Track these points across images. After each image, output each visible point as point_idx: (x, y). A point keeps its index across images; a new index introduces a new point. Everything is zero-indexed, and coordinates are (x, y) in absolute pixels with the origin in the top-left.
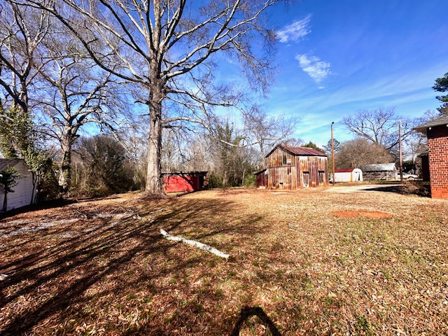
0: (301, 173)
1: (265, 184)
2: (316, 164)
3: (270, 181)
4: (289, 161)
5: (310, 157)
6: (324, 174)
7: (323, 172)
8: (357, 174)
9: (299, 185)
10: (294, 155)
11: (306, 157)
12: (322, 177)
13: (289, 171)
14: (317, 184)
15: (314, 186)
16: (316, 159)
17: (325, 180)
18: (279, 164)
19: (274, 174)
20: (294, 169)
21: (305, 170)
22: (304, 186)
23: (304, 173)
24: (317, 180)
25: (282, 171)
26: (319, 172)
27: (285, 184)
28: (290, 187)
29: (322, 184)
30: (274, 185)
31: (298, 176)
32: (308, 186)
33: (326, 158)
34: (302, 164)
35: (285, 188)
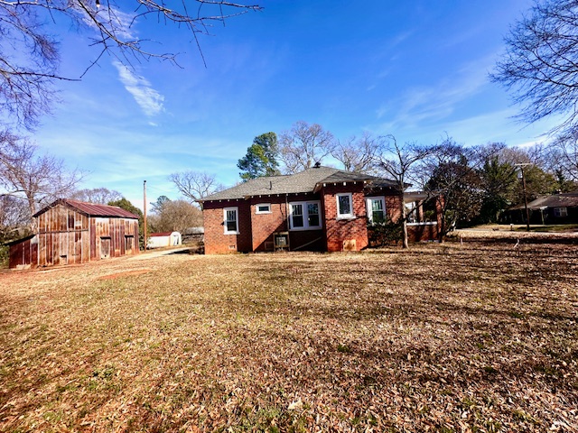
0: (98, 238)
1: (32, 259)
2: (122, 228)
3: (42, 254)
4: (77, 224)
5: (114, 220)
6: (133, 239)
7: (132, 236)
8: (176, 237)
9: (94, 255)
10: (87, 216)
11: (107, 220)
12: (130, 242)
13: (78, 237)
14: (123, 252)
15: (118, 256)
16: (122, 222)
17: (133, 246)
18: (60, 228)
19: (49, 242)
20: (86, 235)
21: (104, 235)
22: (103, 256)
23: (102, 238)
24: (123, 246)
25: (65, 239)
26: (126, 237)
27: (70, 257)
28: (79, 261)
29: (130, 251)
30: (49, 260)
31: (93, 243)
32: (108, 256)
33: (137, 221)
34: (99, 229)
35: (70, 262)
